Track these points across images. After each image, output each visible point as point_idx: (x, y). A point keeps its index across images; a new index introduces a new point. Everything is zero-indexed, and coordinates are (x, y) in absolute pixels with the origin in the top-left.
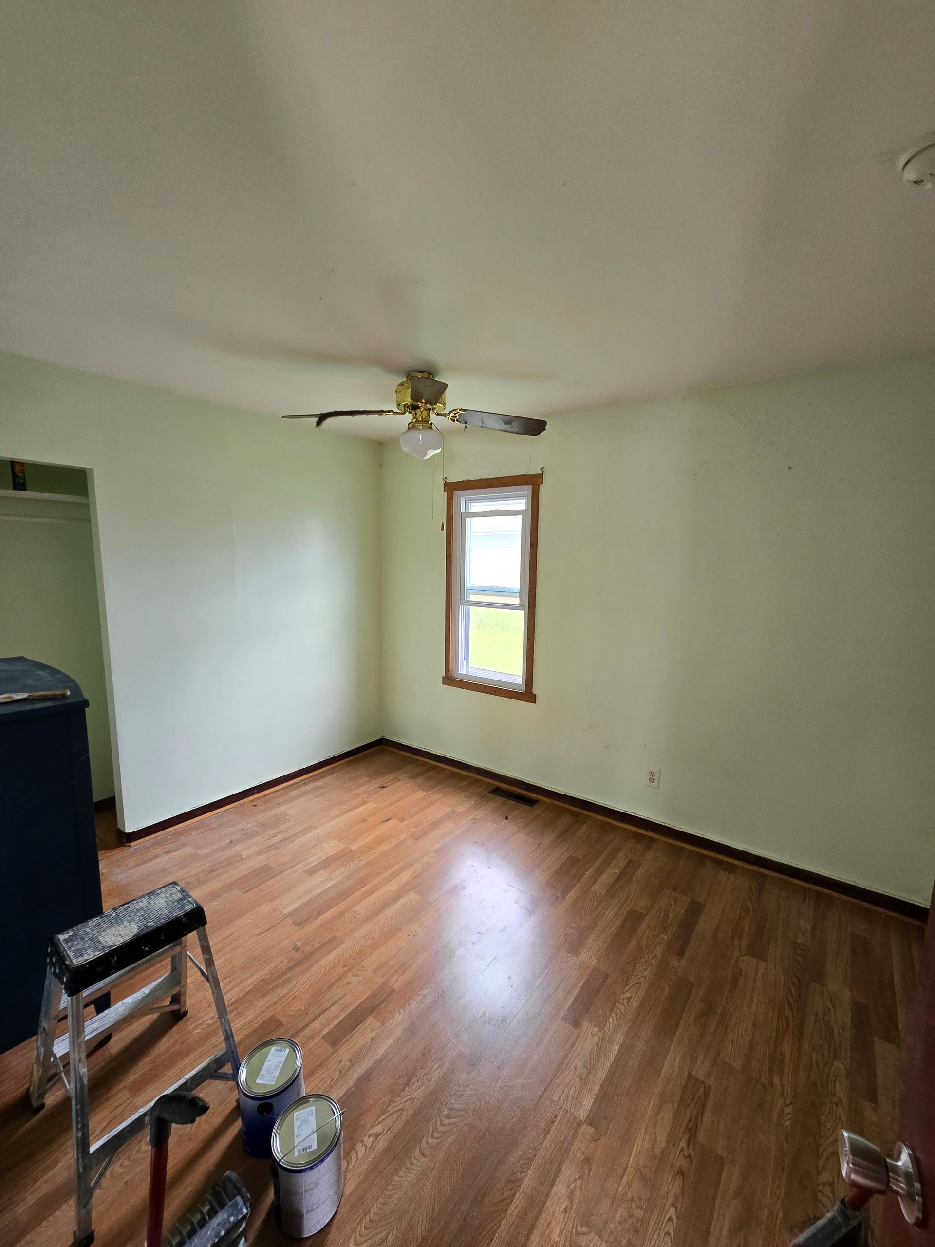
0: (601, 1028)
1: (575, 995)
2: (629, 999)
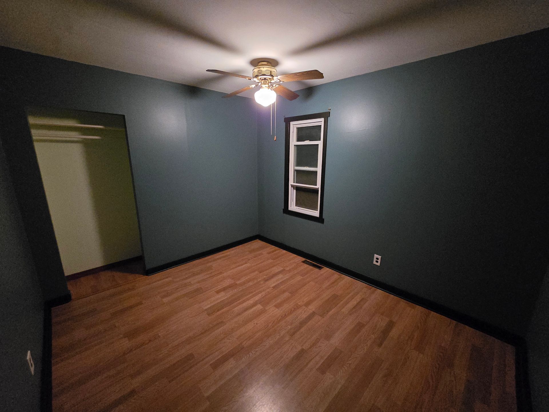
0: (334, 376)
1: (324, 359)
2: (350, 364)
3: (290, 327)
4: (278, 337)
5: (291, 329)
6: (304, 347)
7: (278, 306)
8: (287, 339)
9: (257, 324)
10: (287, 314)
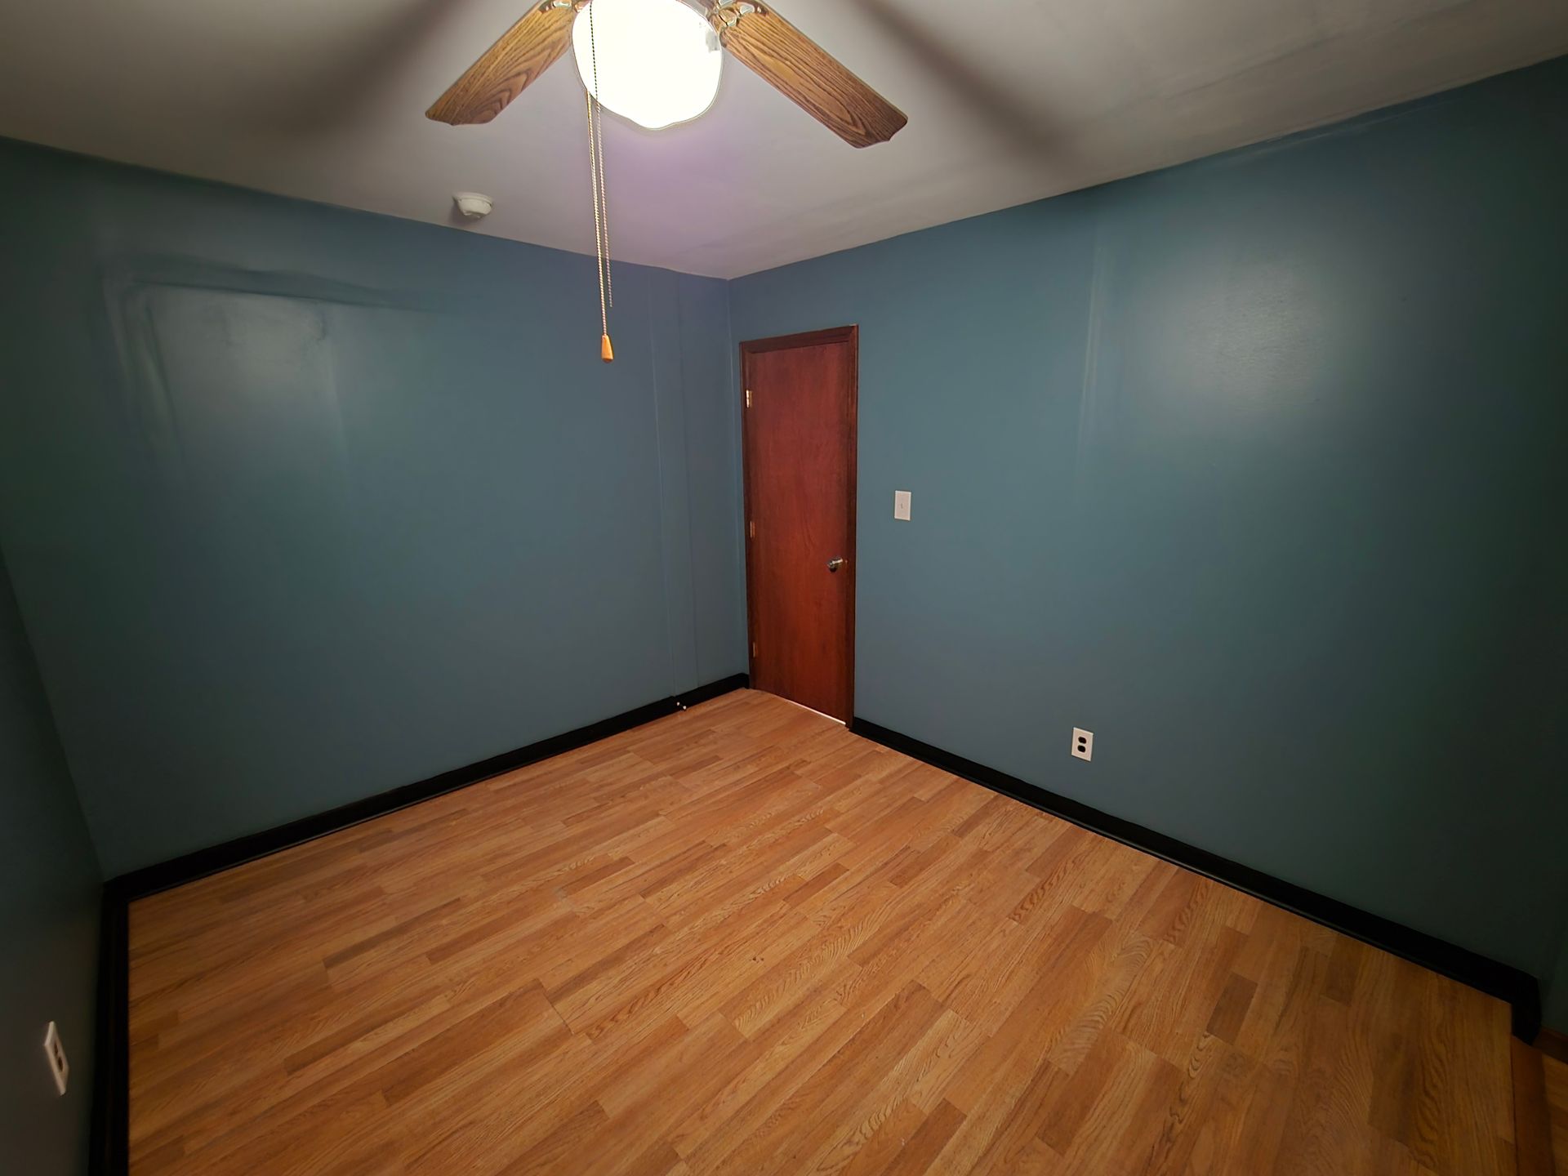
0: (906, 1101)
1: (940, 1157)
2: (849, 1142)
3: (658, 950)
4: (699, 922)
5: (655, 944)
6: (641, 899)
7: (677, 1029)
8: (676, 919)
9: (754, 959)
10: (652, 995)
